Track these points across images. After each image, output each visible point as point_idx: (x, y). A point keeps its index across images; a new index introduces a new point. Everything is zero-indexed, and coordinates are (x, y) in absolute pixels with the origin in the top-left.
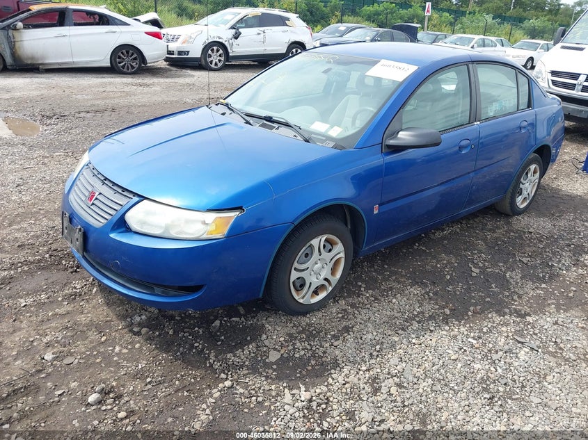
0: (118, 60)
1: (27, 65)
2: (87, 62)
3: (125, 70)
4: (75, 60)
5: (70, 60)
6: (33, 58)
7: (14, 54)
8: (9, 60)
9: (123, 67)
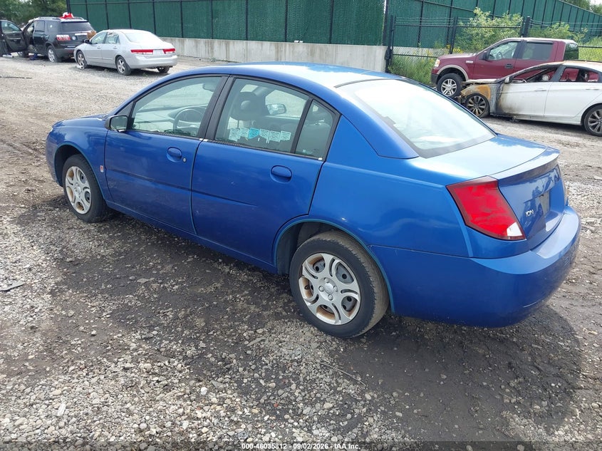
0: (590, 119)
1: (505, 114)
2: (557, 118)
3: (595, 131)
4: (546, 114)
5: (541, 114)
6: (510, 109)
7: (497, 104)
8: (492, 108)
9: (594, 127)
